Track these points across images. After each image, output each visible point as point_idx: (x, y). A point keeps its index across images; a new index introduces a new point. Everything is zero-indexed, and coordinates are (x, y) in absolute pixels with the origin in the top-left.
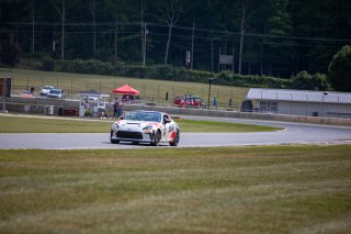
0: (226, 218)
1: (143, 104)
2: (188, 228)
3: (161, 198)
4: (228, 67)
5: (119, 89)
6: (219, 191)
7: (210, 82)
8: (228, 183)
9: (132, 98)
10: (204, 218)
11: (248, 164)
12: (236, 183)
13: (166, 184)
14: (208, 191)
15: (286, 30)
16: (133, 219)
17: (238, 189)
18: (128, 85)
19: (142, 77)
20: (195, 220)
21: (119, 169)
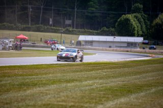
0: (73, 98)
1: (30, 43)
2: (55, 103)
3: (42, 89)
4: (69, 25)
5: (19, 37)
6: (69, 85)
7: (61, 33)
8: (73, 81)
9: (24, 41)
10: (63, 98)
11: (81, 71)
12: (76, 80)
13: (44, 82)
14: (64, 85)
15: (96, 8)
16: (29, 100)
17: (78, 83)
18: (22, 35)
19: (29, 31)
20: (59, 99)
21: (21, 75)
